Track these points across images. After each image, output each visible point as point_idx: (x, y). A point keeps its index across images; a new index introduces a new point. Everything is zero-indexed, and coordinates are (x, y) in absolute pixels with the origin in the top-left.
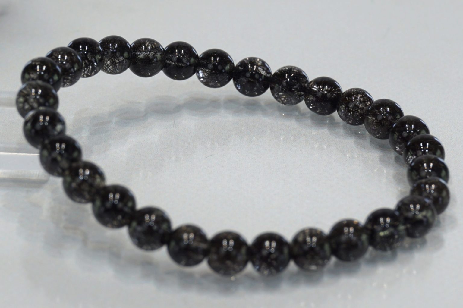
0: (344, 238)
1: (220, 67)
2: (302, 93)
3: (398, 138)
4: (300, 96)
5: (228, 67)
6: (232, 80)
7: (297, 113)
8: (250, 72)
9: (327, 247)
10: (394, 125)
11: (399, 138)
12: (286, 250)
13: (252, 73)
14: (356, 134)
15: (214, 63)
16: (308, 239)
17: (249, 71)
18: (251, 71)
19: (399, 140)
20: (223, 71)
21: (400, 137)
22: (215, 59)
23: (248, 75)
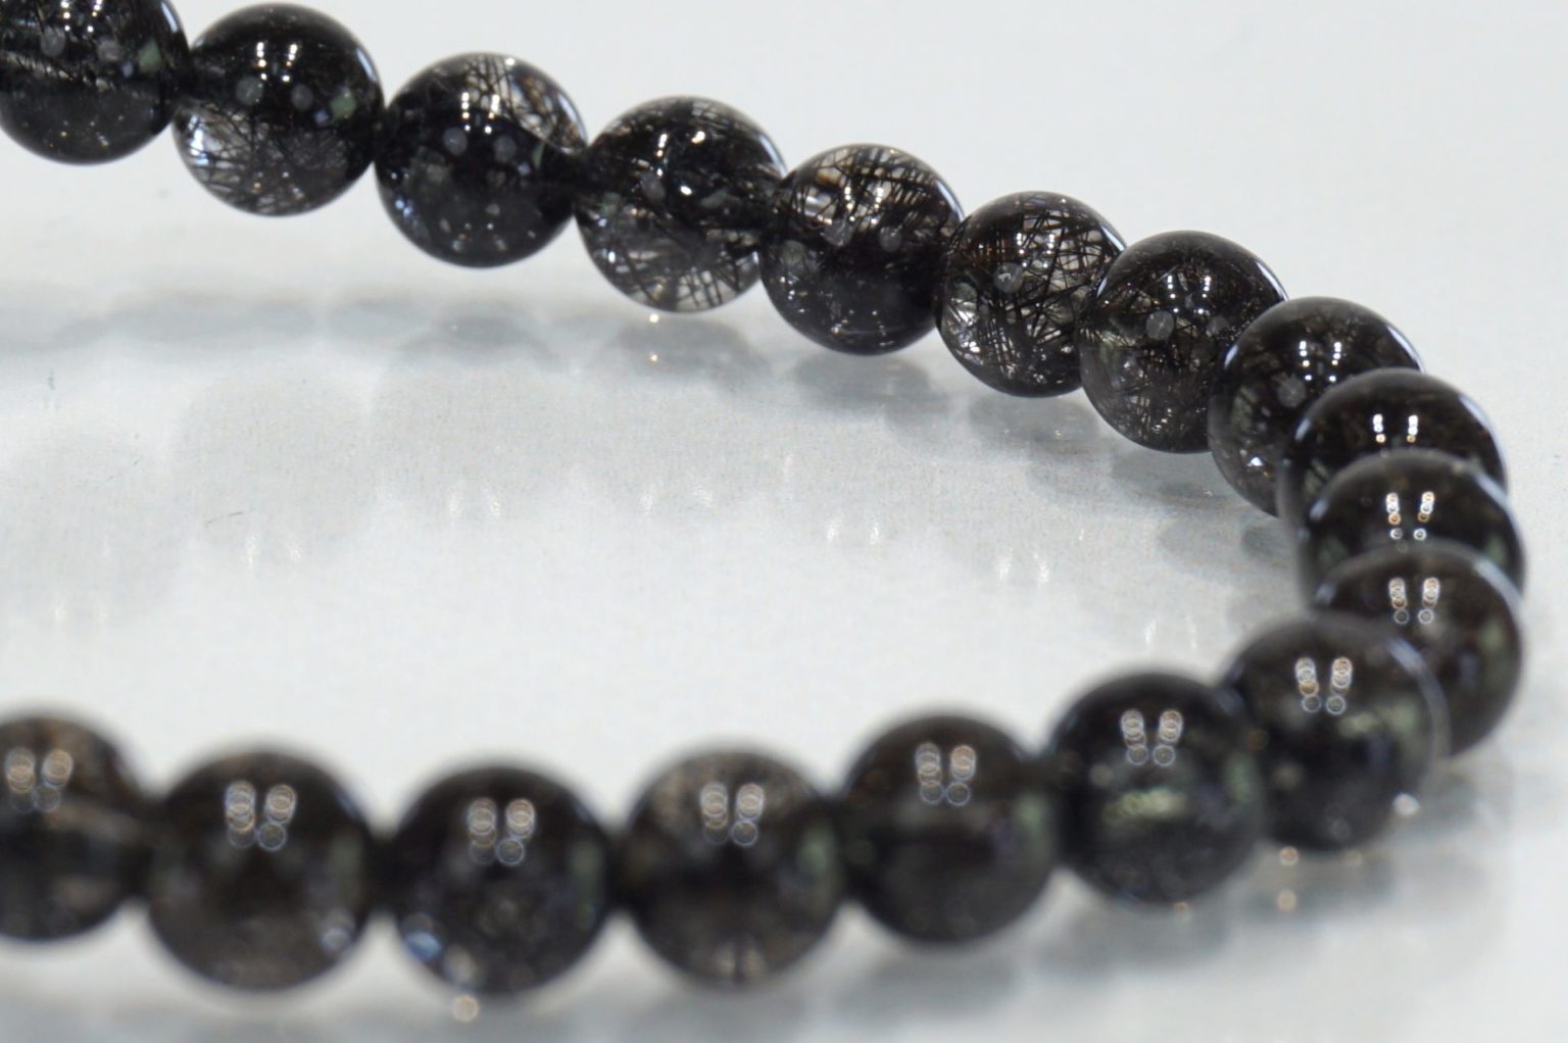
0: (914, 812)
1: (300, 97)
2: (749, 240)
3: (1257, 416)
4: (738, 251)
5: (345, 103)
6: (369, 177)
7: (724, 358)
8: (468, 128)
9: (818, 851)
10: (1231, 355)
11: (1264, 419)
12: (585, 862)
13: (477, 132)
14: (1041, 441)
15: (270, 77)
16: (712, 800)
17: (461, 123)
18: (470, 121)
19: (1262, 426)
20: (321, 117)
21: (1266, 412)
22: (276, 53)
23: (455, 141)
